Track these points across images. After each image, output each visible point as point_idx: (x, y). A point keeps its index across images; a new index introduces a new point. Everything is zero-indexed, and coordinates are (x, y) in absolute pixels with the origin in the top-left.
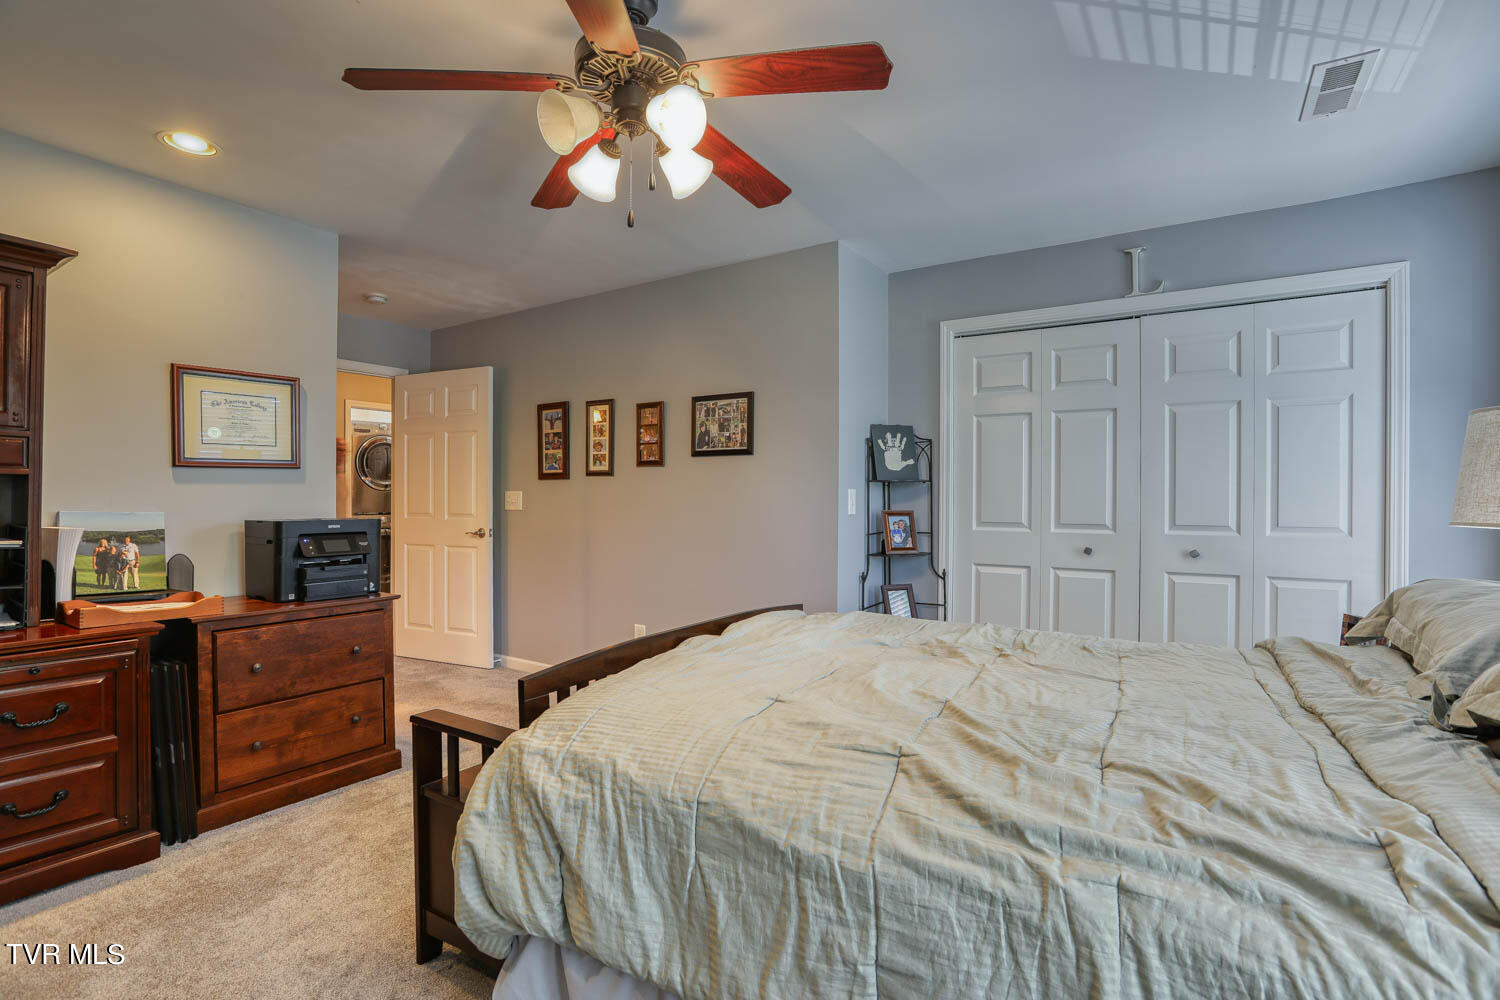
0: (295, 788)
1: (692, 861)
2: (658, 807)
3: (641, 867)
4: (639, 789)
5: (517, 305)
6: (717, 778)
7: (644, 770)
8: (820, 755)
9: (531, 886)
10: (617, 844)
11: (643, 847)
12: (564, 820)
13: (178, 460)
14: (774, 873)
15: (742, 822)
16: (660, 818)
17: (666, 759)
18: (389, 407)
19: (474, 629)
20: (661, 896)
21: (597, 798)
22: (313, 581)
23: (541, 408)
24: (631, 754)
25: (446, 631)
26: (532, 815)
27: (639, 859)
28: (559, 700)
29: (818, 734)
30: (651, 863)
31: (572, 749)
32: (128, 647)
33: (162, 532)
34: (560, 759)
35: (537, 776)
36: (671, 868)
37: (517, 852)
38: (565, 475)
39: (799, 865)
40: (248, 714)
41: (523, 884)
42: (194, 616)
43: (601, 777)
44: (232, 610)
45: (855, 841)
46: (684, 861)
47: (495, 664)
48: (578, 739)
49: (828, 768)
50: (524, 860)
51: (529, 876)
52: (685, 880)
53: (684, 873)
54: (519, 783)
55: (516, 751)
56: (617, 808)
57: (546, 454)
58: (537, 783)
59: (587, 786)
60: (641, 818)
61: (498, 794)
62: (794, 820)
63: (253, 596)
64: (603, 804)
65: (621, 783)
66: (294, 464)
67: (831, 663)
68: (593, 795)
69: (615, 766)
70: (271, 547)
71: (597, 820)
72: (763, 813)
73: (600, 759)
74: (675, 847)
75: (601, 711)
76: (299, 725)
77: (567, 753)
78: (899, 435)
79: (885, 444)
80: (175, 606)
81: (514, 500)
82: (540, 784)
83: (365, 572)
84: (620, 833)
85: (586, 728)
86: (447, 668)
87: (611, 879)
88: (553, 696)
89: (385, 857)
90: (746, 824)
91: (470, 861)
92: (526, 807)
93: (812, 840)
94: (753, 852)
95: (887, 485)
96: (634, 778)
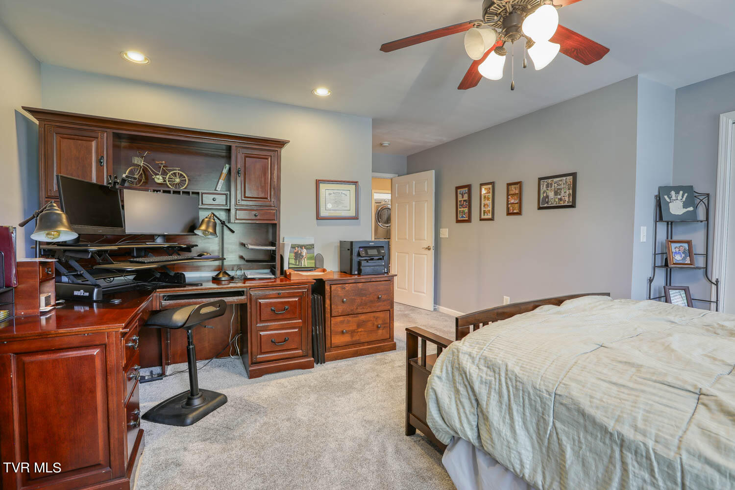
0: (357, 351)
1: (551, 424)
2: (531, 391)
3: (520, 420)
4: (520, 380)
5: (445, 139)
6: (566, 383)
7: (523, 371)
8: (636, 382)
9: (463, 415)
10: (508, 405)
11: (522, 410)
12: (480, 388)
13: (318, 217)
14: (604, 443)
15: (583, 410)
16: (533, 397)
17: (535, 368)
18: (390, 192)
19: (425, 291)
20: (532, 438)
21: (497, 380)
22: (364, 266)
23: (457, 188)
24: (515, 362)
25: (413, 292)
26: (464, 382)
27: (519, 415)
28: (474, 330)
29: (634, 370)
30: (526, 419)
31: (484, 354)
32: (305, 288)
33: (313, 245)
34: (478, 358)
35: (467, 365)
36: (538, 425)
37: (456, 398)
38: (469, 221)
39: (623, 443)
40: (341, 318)
41: (459, 413)
42: (324, 278)
43: (499, 371)
44: (336, 276)
45: (666, 439)
46: (546, 423)
47: (434, 309)
48: (486, 349)
49: (643, 391)
50: (458, 402)
51: (461, 410)
52: (546, 433)
53: (546, 430)
54: (457, 366)
55: (456, 351)
56: (508, 387)
57: (460, 211)
58: (466, 368)
59: (492, 373)
60: (521, 395)
61: (447, 370)
62: (619, 416)
63: (343, 272)
64: (500, 384)
65: (510, 375)
66: (356, 218)
67: (636, 329)
68: (495, 378)
69: (507, 366)
70: (349, 251)
71: (497, 391)
72: (597, 408)
73: (498, 361)
74: (541, 415)
75: (498, 338)
76: (359, 326)
77: (481, 356)
78: (681, 192)
79: (670, 198)
80: (318, 274)
81: (444, 233)
82: (468, 368)
83: (383, 264)
84: (509, 400)
85: (491, 345)
86: (414, 309)
87: (504, 422)
88: (472, 327)
89: (391, 386)
90: (586, 412)
91: (434, 397)
92: (461, 378)
93: (632, 431)
94: (590, 428)
95: (670, 224)
96: (517, 374)
